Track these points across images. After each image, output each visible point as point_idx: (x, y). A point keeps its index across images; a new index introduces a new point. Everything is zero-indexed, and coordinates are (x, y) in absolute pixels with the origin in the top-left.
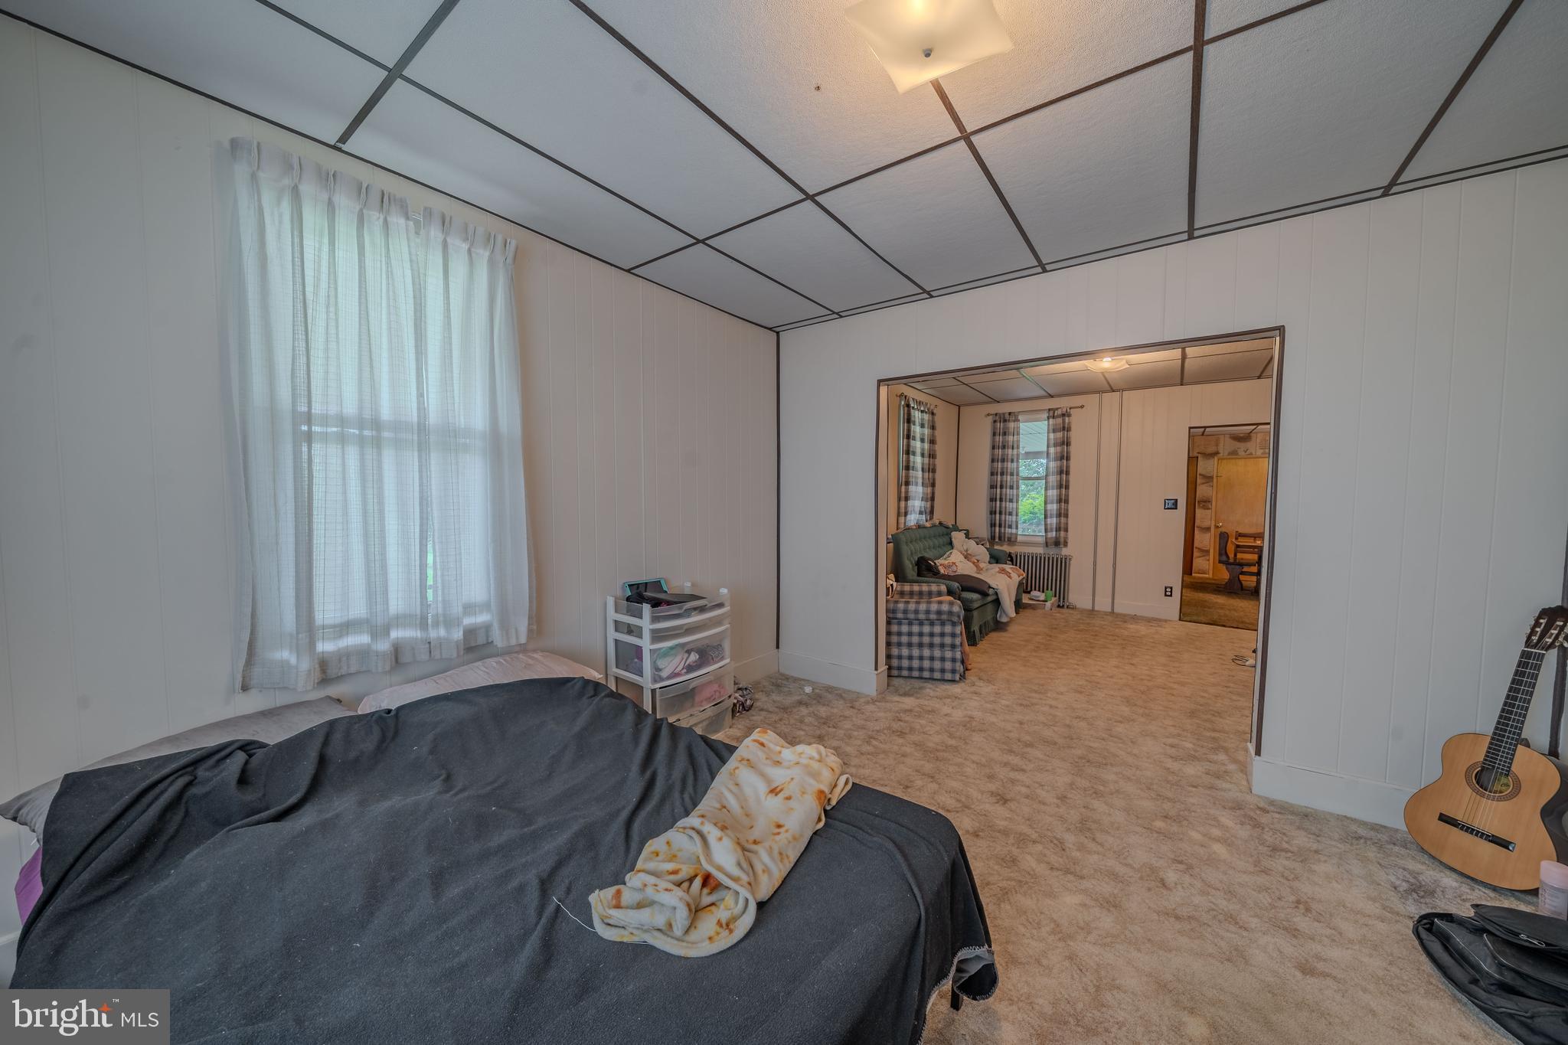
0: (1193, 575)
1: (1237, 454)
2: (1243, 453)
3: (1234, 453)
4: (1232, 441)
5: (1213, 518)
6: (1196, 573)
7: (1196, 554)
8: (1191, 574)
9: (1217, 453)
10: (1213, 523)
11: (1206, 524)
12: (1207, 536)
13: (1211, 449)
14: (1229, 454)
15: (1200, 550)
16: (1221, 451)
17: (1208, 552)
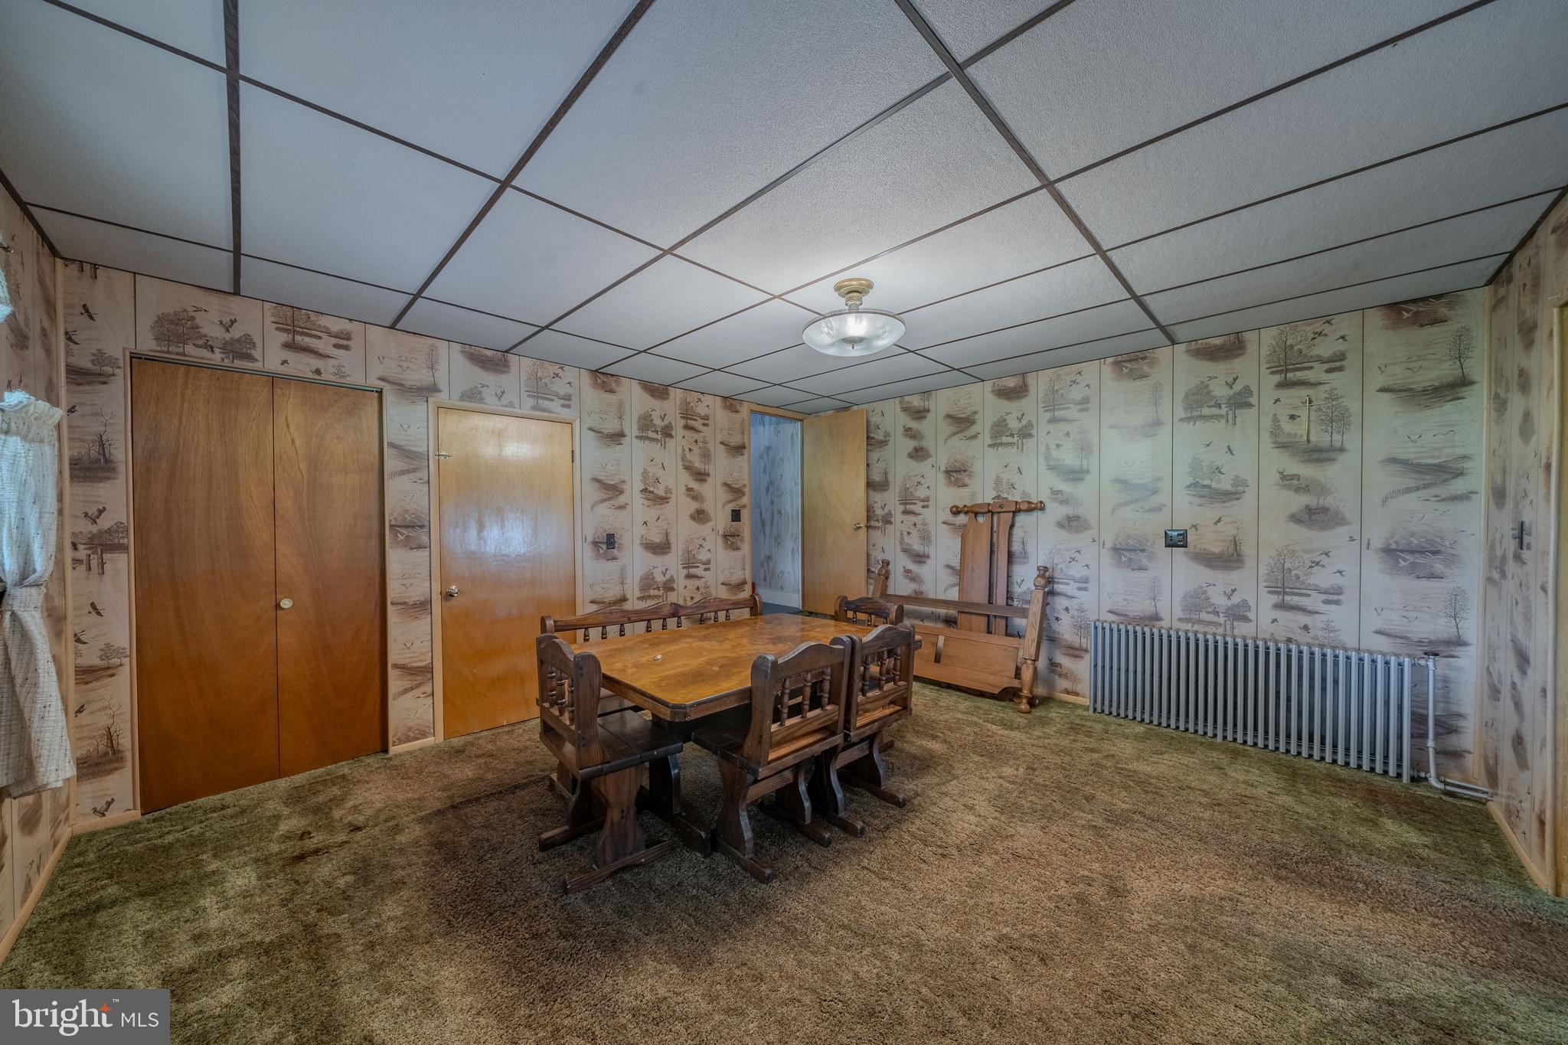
0: (394, 750)
1: (481, 400)
2: (495, 400)
3: (472, 395)
4: (467, 364)
5: (436, 571)
6: (400, 741)
7: (395, 683)
8: (385, 750)
9: (434, 389)
10: (436, 587)
11: (418, 591)
12: (422, 625)
13: (418, 376)
14: (463, 397)
15: (405, 669)
16: (443, 385)
17: (429, 670)
